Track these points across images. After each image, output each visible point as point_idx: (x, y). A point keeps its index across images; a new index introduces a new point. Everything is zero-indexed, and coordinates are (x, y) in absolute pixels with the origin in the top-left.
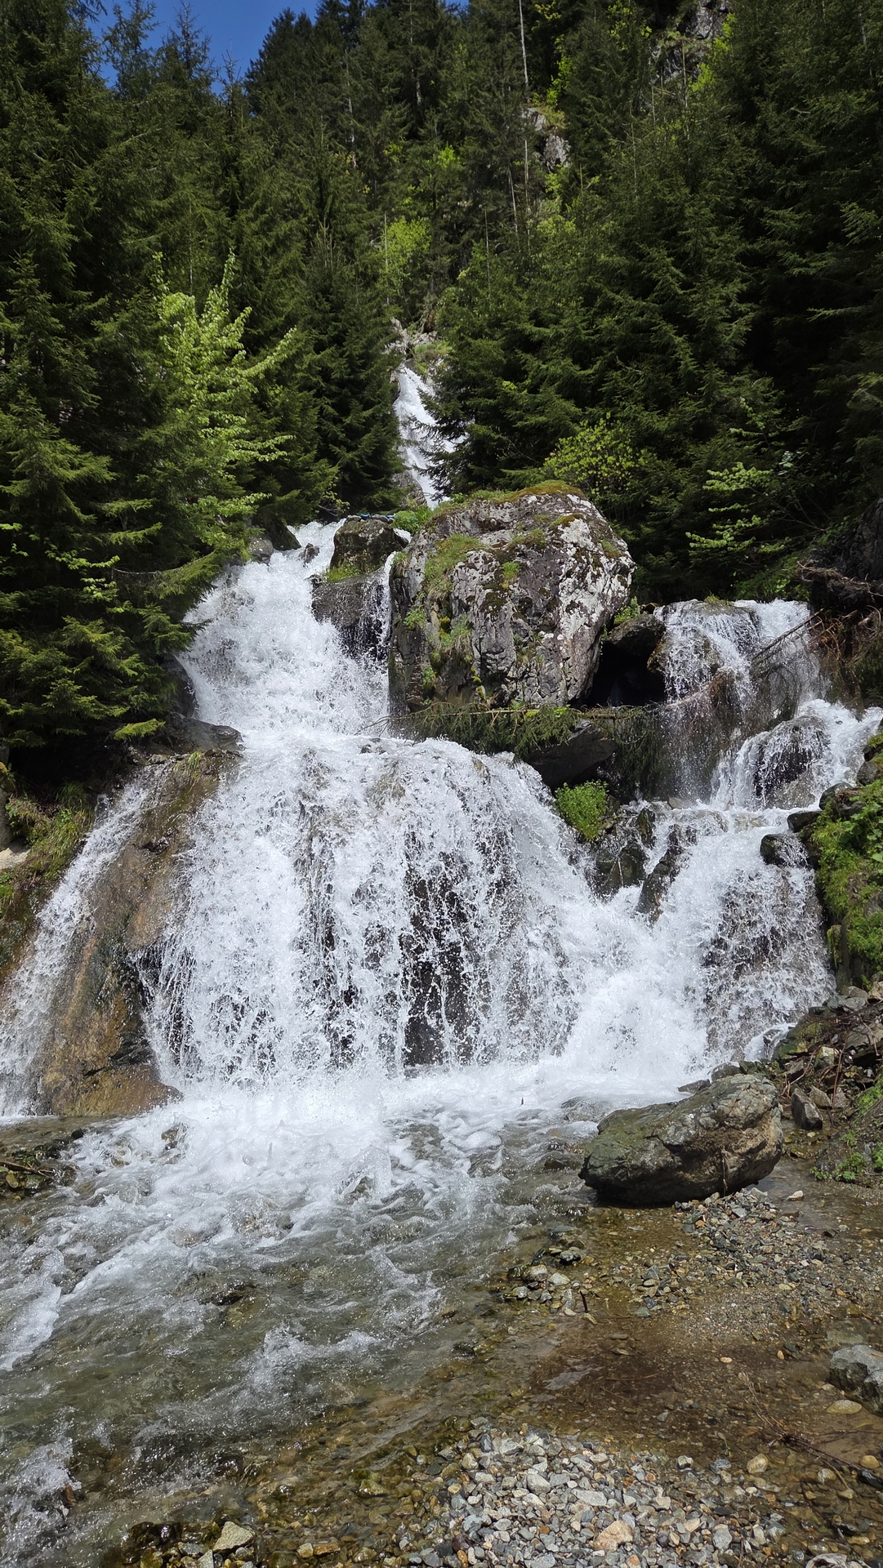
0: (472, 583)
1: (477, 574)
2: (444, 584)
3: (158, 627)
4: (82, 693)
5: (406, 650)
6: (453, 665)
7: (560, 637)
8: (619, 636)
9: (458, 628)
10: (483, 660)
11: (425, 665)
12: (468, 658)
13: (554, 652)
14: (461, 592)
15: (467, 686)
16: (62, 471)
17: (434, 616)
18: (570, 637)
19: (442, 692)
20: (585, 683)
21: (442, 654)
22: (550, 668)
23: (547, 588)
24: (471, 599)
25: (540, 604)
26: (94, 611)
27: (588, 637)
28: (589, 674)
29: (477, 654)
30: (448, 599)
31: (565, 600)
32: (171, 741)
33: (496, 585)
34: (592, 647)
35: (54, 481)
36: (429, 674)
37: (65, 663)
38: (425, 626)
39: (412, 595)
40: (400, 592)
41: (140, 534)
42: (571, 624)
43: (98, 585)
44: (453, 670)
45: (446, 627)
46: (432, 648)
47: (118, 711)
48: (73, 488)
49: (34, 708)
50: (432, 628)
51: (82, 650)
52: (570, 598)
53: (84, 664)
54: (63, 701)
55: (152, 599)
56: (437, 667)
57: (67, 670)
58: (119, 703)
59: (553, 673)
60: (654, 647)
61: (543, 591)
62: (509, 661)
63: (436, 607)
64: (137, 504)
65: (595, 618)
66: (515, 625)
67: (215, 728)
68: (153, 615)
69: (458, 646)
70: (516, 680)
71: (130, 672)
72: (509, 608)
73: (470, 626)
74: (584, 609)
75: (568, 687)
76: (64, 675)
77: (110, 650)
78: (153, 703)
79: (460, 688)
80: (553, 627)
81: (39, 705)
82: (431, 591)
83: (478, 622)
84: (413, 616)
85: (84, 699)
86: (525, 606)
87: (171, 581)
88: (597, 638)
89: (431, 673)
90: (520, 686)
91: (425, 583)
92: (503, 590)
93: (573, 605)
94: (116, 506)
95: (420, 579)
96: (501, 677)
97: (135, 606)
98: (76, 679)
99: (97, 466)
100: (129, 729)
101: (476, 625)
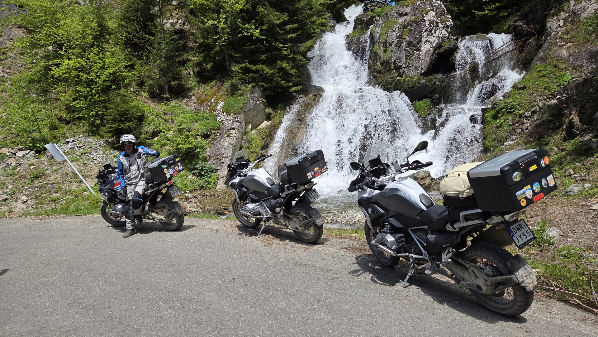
0: (393, 37)
1: (395, 33)
2: (385, 37)
3: (300, 60)
4: (282, 80)
5: (373, 59)
6: (386, 63)
7: (421, 53)
8: (442, 51)
9: (388, 52)
10: (395, 62)
11: (378, 64)
12: (390, 61)
13: (418, 58)
14: (390, 40)
15: (390, 70)
16: (276, 21)
17: (381, 48)
18: (424, 52)
19: (383, 72)
20: (428, 67)
21: (383, 60)
22: (416, 63)
23: (418, 37)
24: (392, 42)
25: (415, 42)
26: (285, 58)
27: (431, 51)
28: (430, 64)
29: (393, 60)
30: (386, 42)
31: (424, 40)
32: (305, 91)
33: (400, 37)
34: (432, 55)
35: (274, 24)
36: (379, 67)
37: (277, 73)
38: (379, 51)
39: (375, 41)
40: (372, 40)
41: (295, 34)
42: (425, 48)
43: (285, 50)
44: (386, 65)
45: (385, 51)
46: (380, 58)
47: (291, 84)
48: (279, 26)
49: (270, 85)
50: (381, 52)
51: (282, 69)
52: (426, 39)
53: (282, 72)
54: (277, 83)
55: (299, 52)
56: (382, 64)
57: (278, 75)
58: (291, 82)
59: (417, 65)
60: (453, 54)
61: (416, 38)
62: (402, 62)
63: (382, 45)
64: (294, 26)
65: (434, 45)
66: (406, 50)
67: (316, 87)
68: (299, 57)
69: (388, 58)
70: (405, 68)
71: (293, 73)
72: (404, 44)
73: (392, 51)
74: (431, 42)
75: (422, 69)
76: (277, 76)
77: (288, 68)
78: (300, 81)
79: (388, 71)
80: (419, 50)
81: (272, 84)
82: (381, 40)
83: (394, 50)
84: (375, 48)
85: (282, 82)
86: (409, 44)
87: (303, 46)
88: (434, 52)
89: (380, 66)
90: (406, 69)
91: (379, 37)
92: (403, 39)
93: (427, 41)
94: (289, 27)
95: (378, 36)
96: (400, 67)
97: (294, 55)
98: (280, 77)
99: (285, 17)
100: (293, 89)
101: (393, 51)
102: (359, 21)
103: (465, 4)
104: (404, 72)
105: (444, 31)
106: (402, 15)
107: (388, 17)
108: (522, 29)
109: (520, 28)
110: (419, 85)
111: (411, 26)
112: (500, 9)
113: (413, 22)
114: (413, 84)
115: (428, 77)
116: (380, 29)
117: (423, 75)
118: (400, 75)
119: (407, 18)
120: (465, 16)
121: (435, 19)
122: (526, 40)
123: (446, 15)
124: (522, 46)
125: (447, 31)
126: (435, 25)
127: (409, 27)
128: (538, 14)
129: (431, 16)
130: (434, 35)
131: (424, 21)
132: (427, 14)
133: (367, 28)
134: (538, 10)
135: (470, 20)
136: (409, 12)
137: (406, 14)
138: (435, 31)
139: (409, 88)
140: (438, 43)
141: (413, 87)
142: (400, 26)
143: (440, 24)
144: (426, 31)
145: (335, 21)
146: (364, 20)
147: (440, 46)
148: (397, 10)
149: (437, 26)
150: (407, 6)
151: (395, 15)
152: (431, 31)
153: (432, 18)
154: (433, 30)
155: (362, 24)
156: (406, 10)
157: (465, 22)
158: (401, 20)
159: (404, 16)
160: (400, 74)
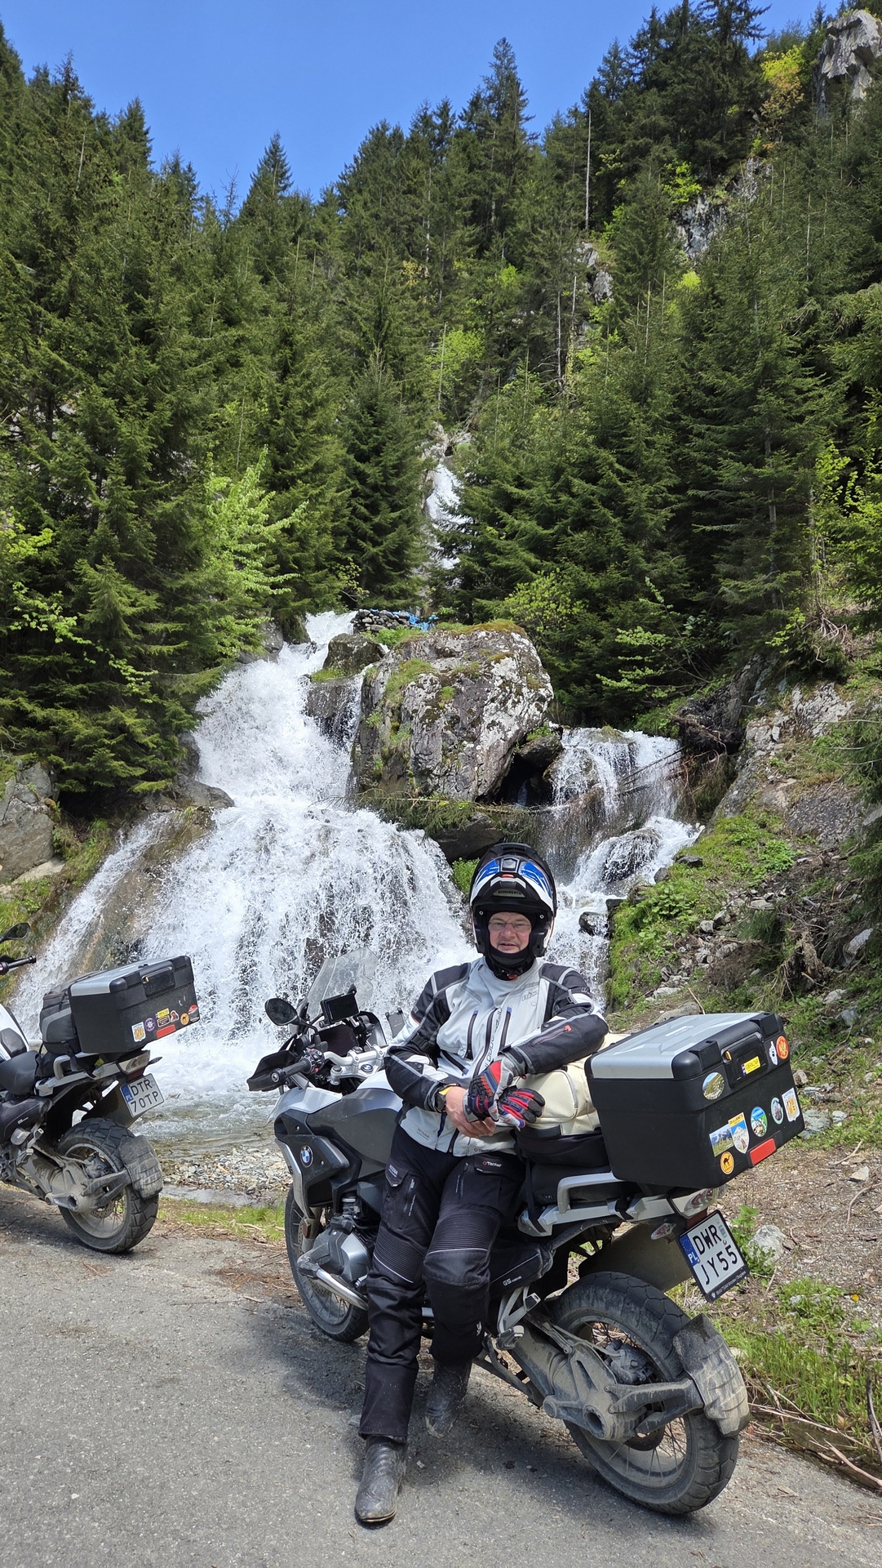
0: (418, 700)
1: (423, 693)
2: (398, 697)
3: (175, 715)
4: (115, 758)
5: (364, 743)
6: (394, 758)
7: (478, 748)
8: (526, 750)
9: (403, 734)
10: (416, 759)
11: (377, 756)
12: (406, 756)
13: (472, 759)
14: (409, 706)
15: (403, 776)
16: (124, 608)
17: (388, 720)
18: (486, 748)
19: (386, 778)
20: (494, 784)
21: (390, 751)
22: (466, 770)
23: (474, 709)
24: (415, 711)
25: (466, 721)
26: (134, 700)
27: (502, 749)
28: (498, 777)
29: (412, 754)
30: (399, 708)
31: (487, 719)
32: (177, 797)
33: (435, 703)
34: (504, 756)
35: (116, 613)
36: (378, 764)
37: (106, 736)
38: (380, 726)
39: (375, 702)
40: (367, 697)
41: (171, 648)
42: (489, 738)
43: (137, 683)
44: (396, 763)
45: (396, 729)
46: (383, 743)
47: (139, 772)
48: (130, 620)
49: (80, 765)
50: (385, 728)
51: (120, 728)
52: (492, 718)
53: (120, 738)
54: (101, 763)
55: (174, 694)
56: (386, 759)
57: (106, 741)
58: (140, 765)
59: (467, 774)
60: (550, 763)
61: (470, 711)
62: (435, 762)
63: (390, 714)
64: (172, 626)
65: (510, 735)
66: (444, 736)
67: (209, 789)
68: (173, 706)
69: (400, 748)
70: (439, 777)
71: (151, 745)
72: (442, 722)
73: (412, 732)
74: (502, 727)
75: (479, 786)
76: (103, 745)
77: (139, 730)
78: (165, 767)
79: (399, 777)
80: (474, 739)
81: (84, 764)
82: (388, 701)
83: (417, 730)
84: (373, 718)
85: (115, 763)
86: (454, 721)
87: (185, 683)
88: (509, 750)
89: (380, 763)
90: (441, 781)
91: (385, 694)
92: (439, 708)
93: (493, 724)
94: (156, 627)
95: (382, 690)
96: (427, 773)
97: (161, 698)
98: (112, 748)
99: (150, 601)
100: (145, 785)
101: (415, 732)
102: (341, 648)
103: (581, 658)
104: (437, 786)
105: (533, 706)
106: (442, 653)
107: (409, 653)
108: (697, 734)
109: (694, 730)
110: (470, 824)
111: (461, 682)
112: (654, 681)
113: (466, 674)
114: (457, 820)
115: (491, 808)
116: (387, 675)
117: (479, 799)
118: (426, 792)
119: (454, 663)
120: (580, 683)
121: (515, 676)
122: (704, 760)
123: (540, 673)
124: (697, 770)
125: (540, 709)
126: (514, 690)
127: (456, 684)
128: (730, 707)
129: (506, 668)
130: (511, 712)
131: (491, 677)
132: (498, 661)
133: (358, 669)
134: (730, 698)
135: (591, 693)
136: (458, 649)
137: (451, 654)
138: (515, 704)
139: (445, 826)
140: (517, 731)
141: (454, 825)
142: (435, 678)
143: (525, 690)
144: (493, 700)
145: (280, 638)
146: (352, 649)
147: (523, 740)
148: (431, 641)
149: (519, 693)
150: (454, 636)
151: (427, 650)
152: (504, 703)
153: (509, 673)
154: (510, 701)
155: (346, 657)
156: (451, 644)
157: (580, 697)
158: (439, 665)
159: (446, 657)
160: (426, 789)
